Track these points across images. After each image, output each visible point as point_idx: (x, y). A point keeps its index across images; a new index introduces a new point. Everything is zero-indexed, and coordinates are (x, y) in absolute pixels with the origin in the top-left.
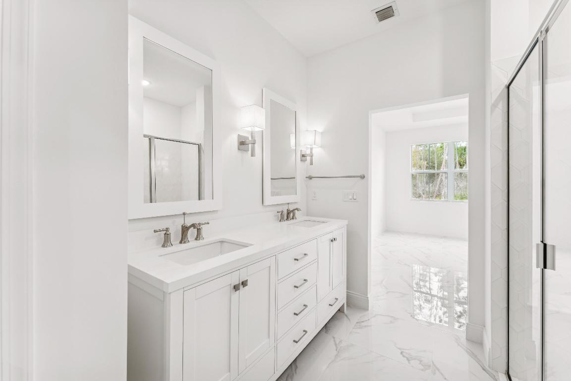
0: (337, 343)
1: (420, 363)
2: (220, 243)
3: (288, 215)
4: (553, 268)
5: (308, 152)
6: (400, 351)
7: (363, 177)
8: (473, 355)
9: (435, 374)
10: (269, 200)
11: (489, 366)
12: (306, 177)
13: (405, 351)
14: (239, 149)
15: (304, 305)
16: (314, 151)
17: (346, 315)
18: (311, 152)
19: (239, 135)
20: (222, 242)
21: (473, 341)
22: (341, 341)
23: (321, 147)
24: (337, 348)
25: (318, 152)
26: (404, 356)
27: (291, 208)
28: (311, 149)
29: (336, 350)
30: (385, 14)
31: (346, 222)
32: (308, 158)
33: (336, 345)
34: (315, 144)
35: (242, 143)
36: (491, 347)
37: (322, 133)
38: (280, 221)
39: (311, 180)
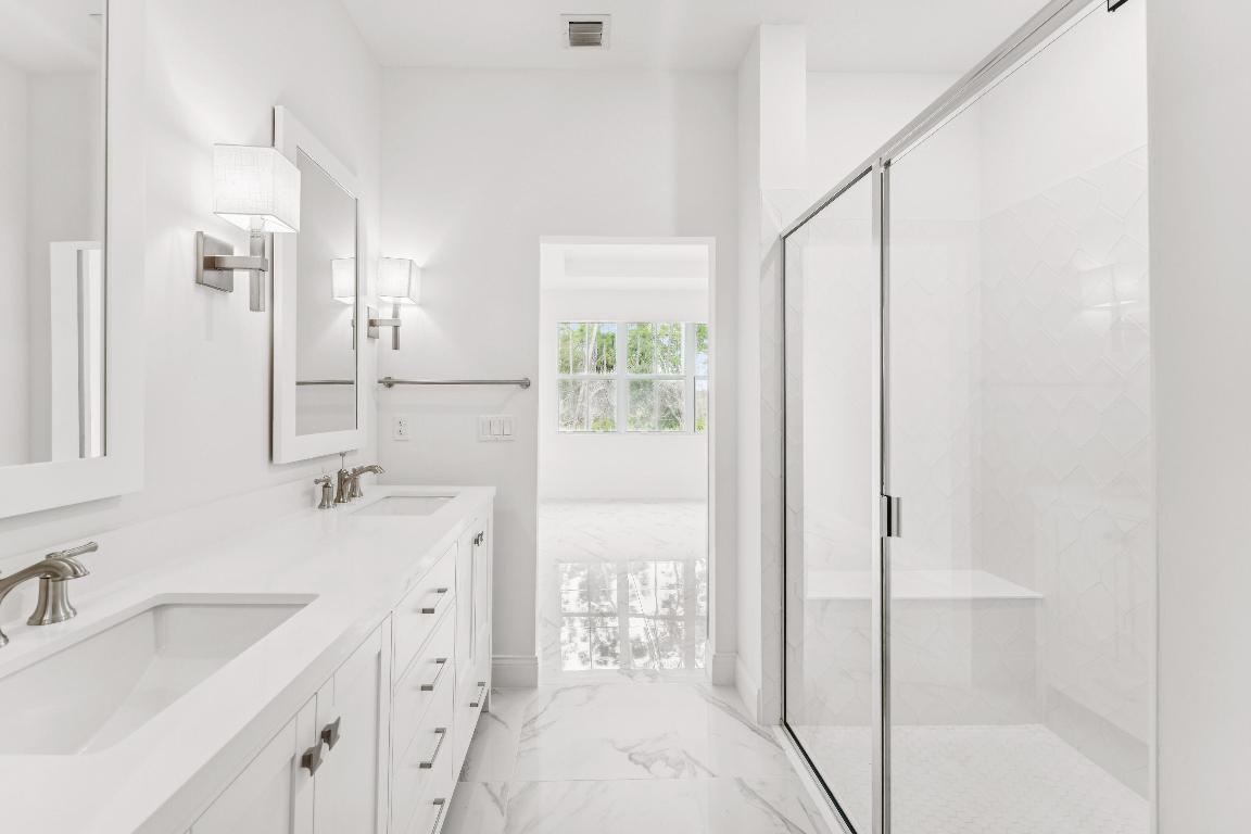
0: (498, 794)
1: (667, 765)
2: (151, 613)
3: (343, 487)
4: (898, 535)
5: (385, 314)
6: (626, 755)
7: (525, 384)
8: (732, 711)
9: (695, 774)
10: (291, 445)
11: (759, 723)
12: (380, 382)
13: (633, 751)
14: (199, 282)
15: (437, 731)
16: (403, 312)
17: (494, 717)
18: (396, 315)
19: (200, 234)
20: (159, 609)
21: (722, 685)
22: (504, 788)
23: (420, 305)
24: (501, 808)
25: (411, 316)
26: (637, 763)
27: (349, 466)
28: (396, 307)
29: (502, 813)
30: (585, 33)
31: (490, 492)
32: (386, 333)
33: (496, 800)
34: (408, 296)
35: (212, 263)
36: (760, 687)
37: (423, 270)
38: (322, 506)
39: (389, 390)
